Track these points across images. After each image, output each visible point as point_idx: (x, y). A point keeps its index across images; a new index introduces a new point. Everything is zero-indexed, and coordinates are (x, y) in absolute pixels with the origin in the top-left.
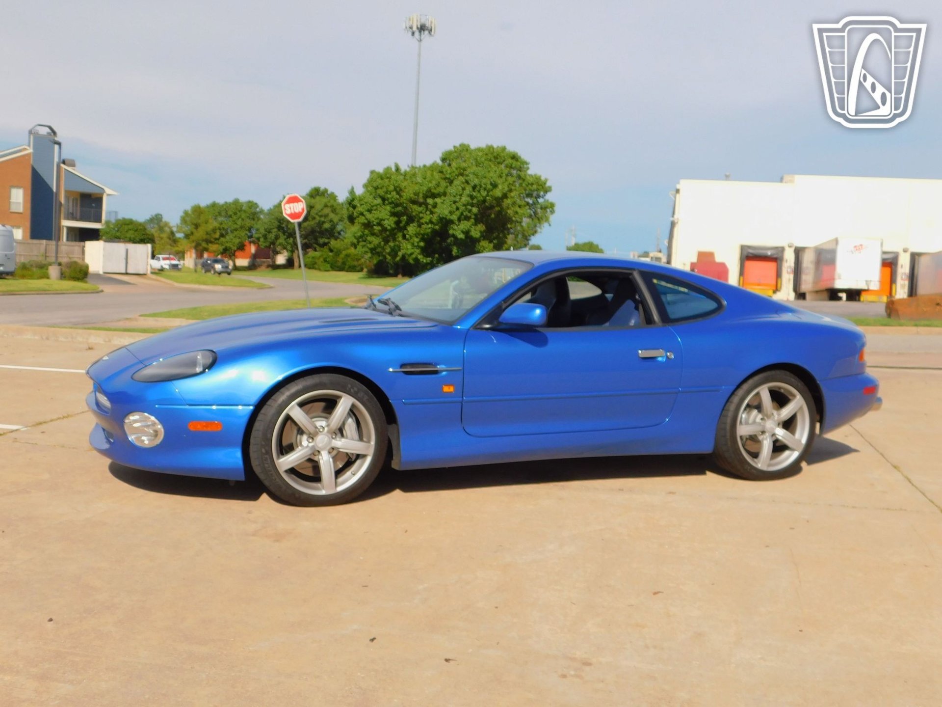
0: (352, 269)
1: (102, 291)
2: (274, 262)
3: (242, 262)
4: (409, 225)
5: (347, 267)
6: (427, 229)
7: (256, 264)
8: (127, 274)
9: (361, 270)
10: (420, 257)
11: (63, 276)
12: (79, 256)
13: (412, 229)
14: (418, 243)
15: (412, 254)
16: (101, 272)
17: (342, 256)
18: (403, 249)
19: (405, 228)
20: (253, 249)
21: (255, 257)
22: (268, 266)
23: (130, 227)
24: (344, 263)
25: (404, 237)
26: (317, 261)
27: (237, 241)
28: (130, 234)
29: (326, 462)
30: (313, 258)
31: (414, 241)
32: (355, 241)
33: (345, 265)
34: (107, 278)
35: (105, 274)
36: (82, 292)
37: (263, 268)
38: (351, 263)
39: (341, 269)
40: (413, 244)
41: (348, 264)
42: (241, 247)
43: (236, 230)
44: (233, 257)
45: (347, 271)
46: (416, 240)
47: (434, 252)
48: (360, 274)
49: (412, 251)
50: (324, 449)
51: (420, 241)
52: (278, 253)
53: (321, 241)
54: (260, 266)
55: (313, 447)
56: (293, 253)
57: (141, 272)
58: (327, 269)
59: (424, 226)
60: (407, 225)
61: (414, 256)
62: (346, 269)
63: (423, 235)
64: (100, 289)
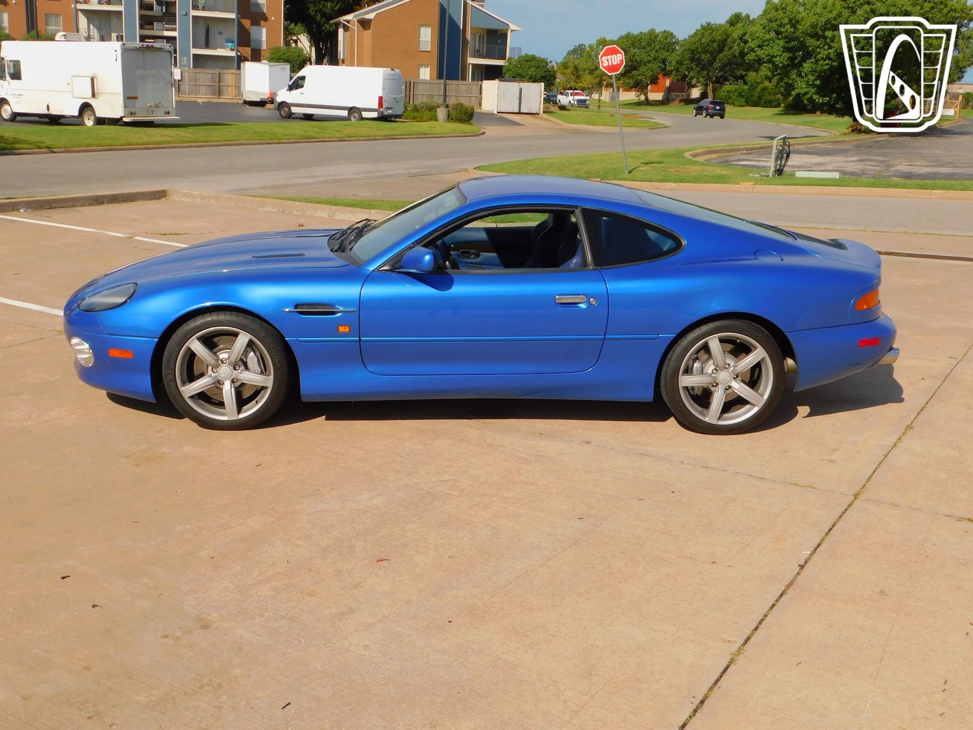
0: (769, 104)
1: (484, 133)
2: (689, 95)
3: (656, 96)
4: (806, 61)
5: (763, 102)
6: (824, 66)
7: (670, 97)
8: (520, 113)
9: (778, 106)
10: (815, 97)
11: (449, 118)
12: (476, 95)
13: (807, 66)
14: (813, 81)
15: (806, 93)
16: (495, 112)
17: (758, 89)
18: (797, 89)
19: (800, 65)
20: (668, 83)
21: (669, 90)
22: (681, 101)
23: (533, 63)
24: (760, 98)
25: (800, 75)
26: (731, 95)
27: (649, 74)
28: (531, 72)
29: (228, 392)
30: (728, 91)
31: (809, 79)
32: (770, 74)
33: (762, 99)
34: (498, 118)
35: (498, 114)
36: (461, 135)
37: (676, 102)
38: (767, 97)
39: (756, 105)
40: (808, 82)
41: (764, 98)
42: (654, 81)
43: (649, 62)
44: (645, 91)
45: (763, 107)
46: (812, 78)
47: (832, 91)
48: (777, 110)
49: (807, 90)
50: (227, 379)
51: (816, 79)
52: (693, 86)
53: (739, 73)
54: (673, 100)
55: (216, 376)
56: (707, 87)
57: (534, 112)
58: (742, 104)
59: (820, 63)
60: (803, 62)
61: (808, 96)
62: (762, 104)
63: (821, 72)
64: (482, 130)
